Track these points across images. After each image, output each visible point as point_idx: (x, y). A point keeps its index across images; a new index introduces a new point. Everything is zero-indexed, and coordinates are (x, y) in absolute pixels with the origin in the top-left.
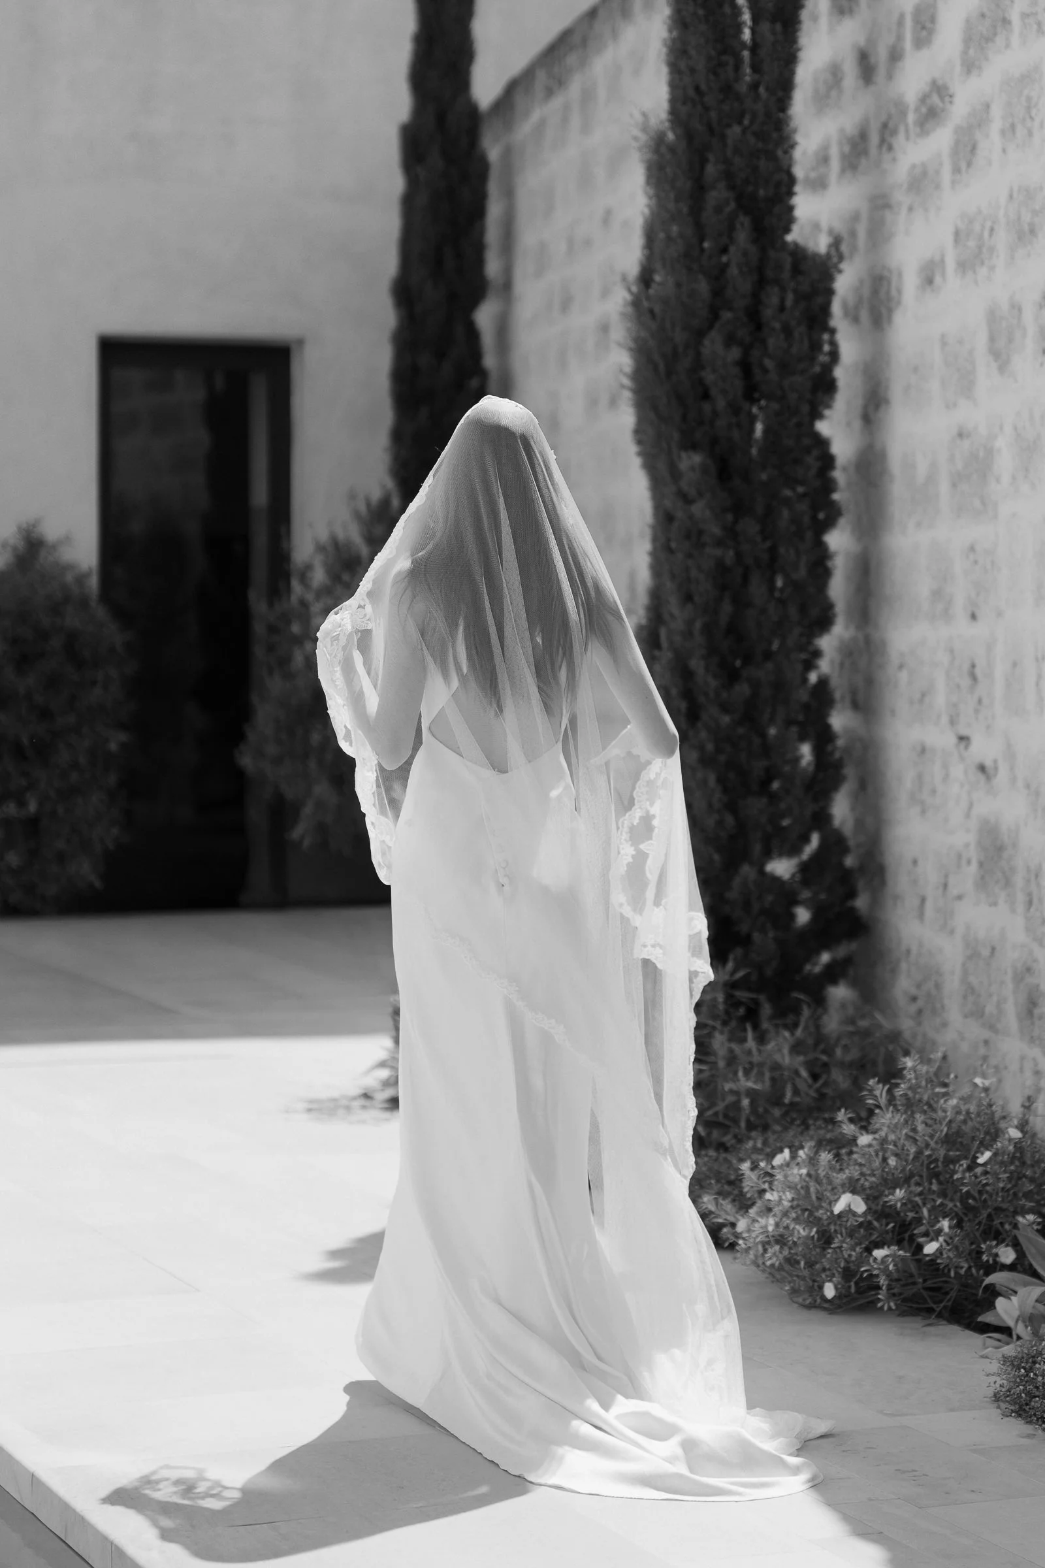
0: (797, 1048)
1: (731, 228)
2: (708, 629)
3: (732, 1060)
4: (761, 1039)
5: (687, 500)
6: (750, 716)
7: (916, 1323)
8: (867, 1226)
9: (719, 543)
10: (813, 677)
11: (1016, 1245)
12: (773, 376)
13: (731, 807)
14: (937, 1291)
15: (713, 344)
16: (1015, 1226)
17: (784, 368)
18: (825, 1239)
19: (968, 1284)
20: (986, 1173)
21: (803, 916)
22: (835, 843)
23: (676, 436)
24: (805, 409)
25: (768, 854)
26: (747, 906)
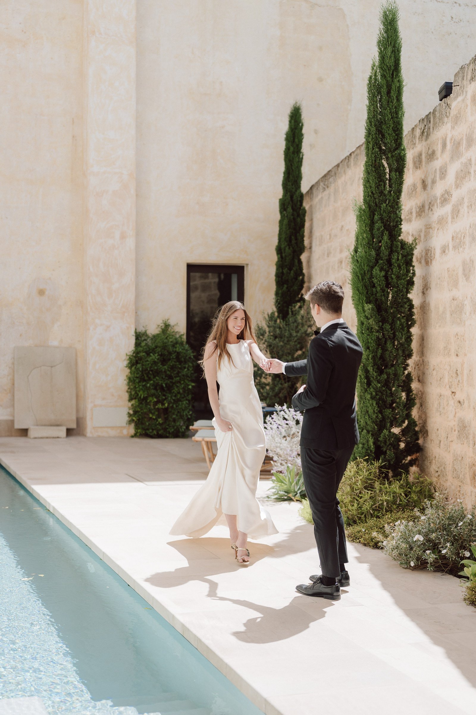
0: (402, 486)
1: (382, 235)
2: (374, 358)
5: (368, 318)
6: (386, 384)
7: (439, 574)
8: (424, 544)
9: (378, 331)
10: (406, 373)
11: (470, 551)
12: (395, 280)
13: (380, 412)
14: (446, 565)
15: (376, 271)
17: (398, 277)
18: (411, 548)
19: (456, 563)
20: (461, 529)
21: (402, 445)
22: (413, 424)
23: (365, 299)
24: (405, 290)
25: (392, 426)
26: (385, 442)
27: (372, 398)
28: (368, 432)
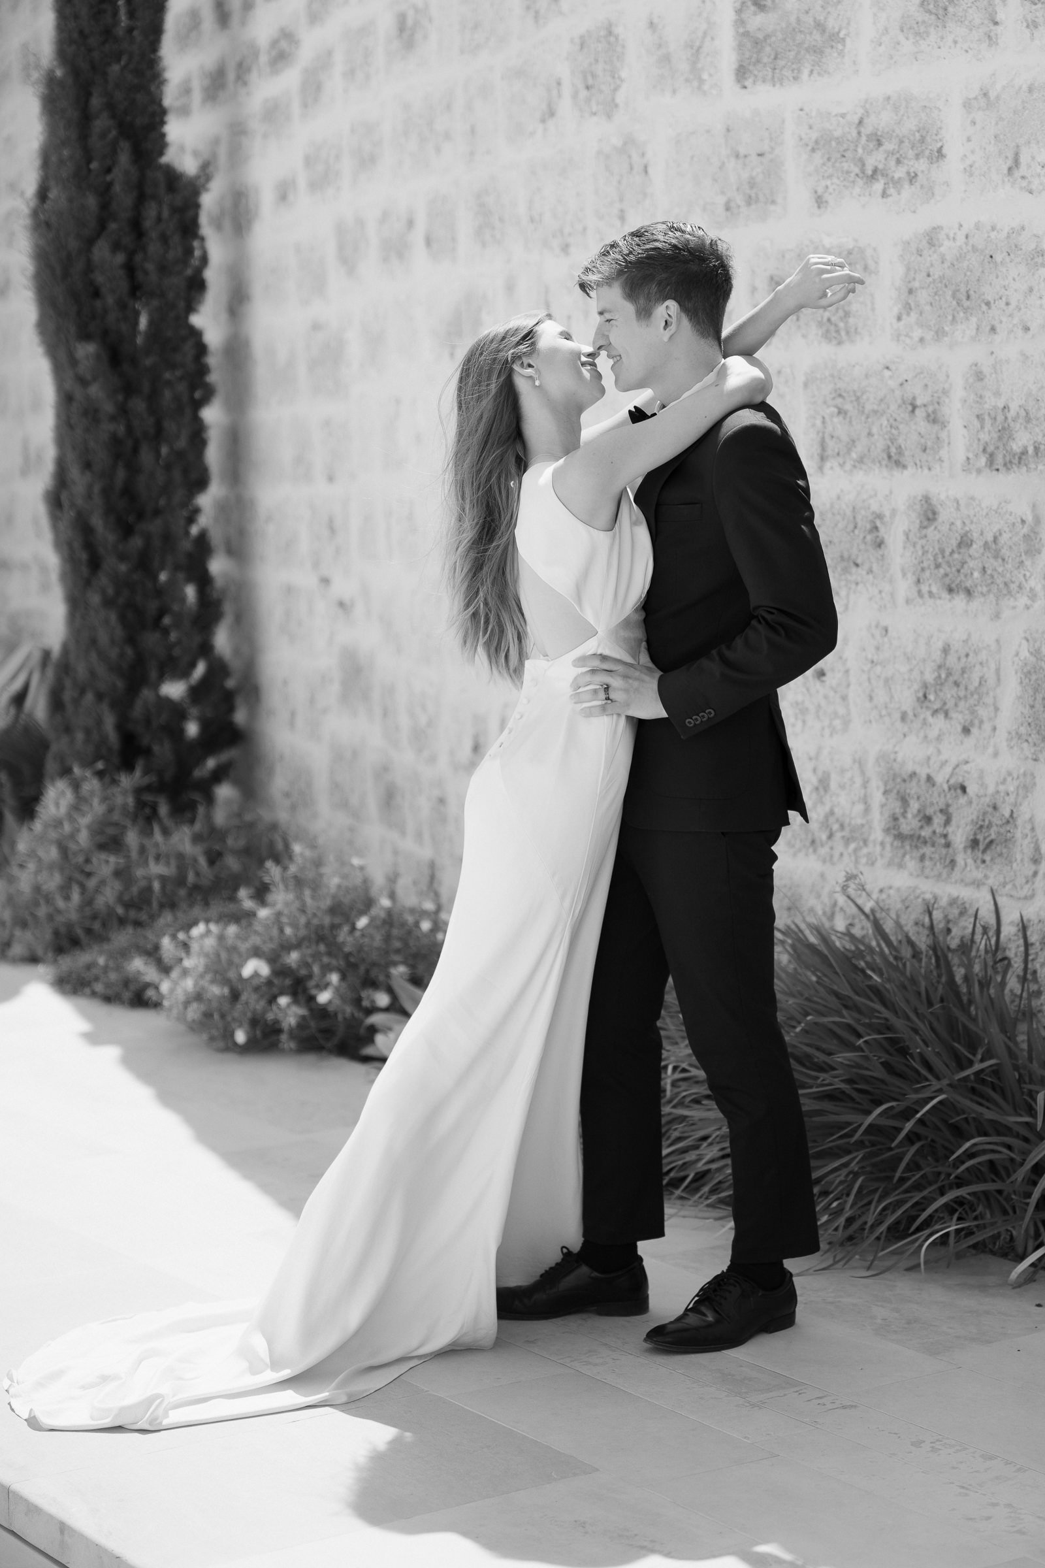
0: (197, 839)
1: (114, 152)
2: (106, 492)
3: (143, 850)
4: (166, 832)
5: (83, 382)
6: (145, 564)
7: (311, 1058)
8: (269, 983)
9: (113, 418)
10: (194, 530)
11: (390, 991)
12: (154, 277)
13: (131, 640)
14: (328, 1032)
15: (101, 251)
16: (388, 976)
17: (163, 269)
18: (235, 996)
19: (353, 1024)
20: (363, 935)
21: (192, 729)
22: (218, 669)
23: (73, 329)
24: (182, 304)
25: (161, 678)
26: (147, 723)
27: (108, 603)
28: (100, 697)
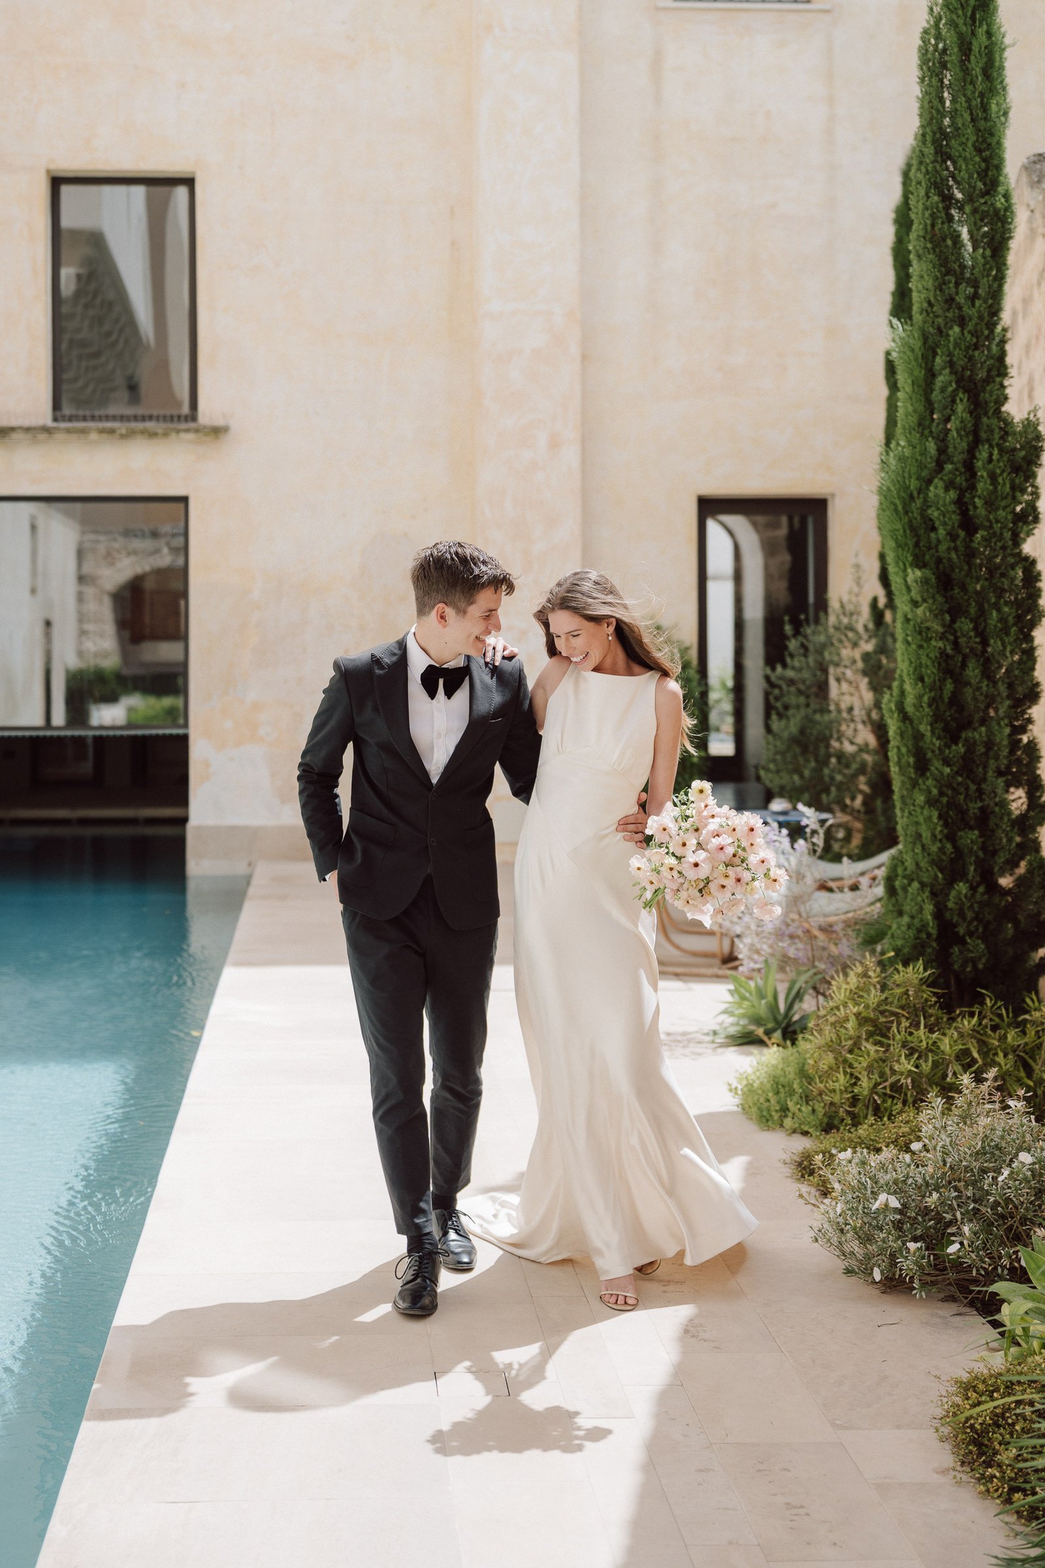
1: (953, 401)
10: (1025, 741)
15: (936, 490)
23: (910, 559)
24: (1008, 535)
26: (962, 914)
